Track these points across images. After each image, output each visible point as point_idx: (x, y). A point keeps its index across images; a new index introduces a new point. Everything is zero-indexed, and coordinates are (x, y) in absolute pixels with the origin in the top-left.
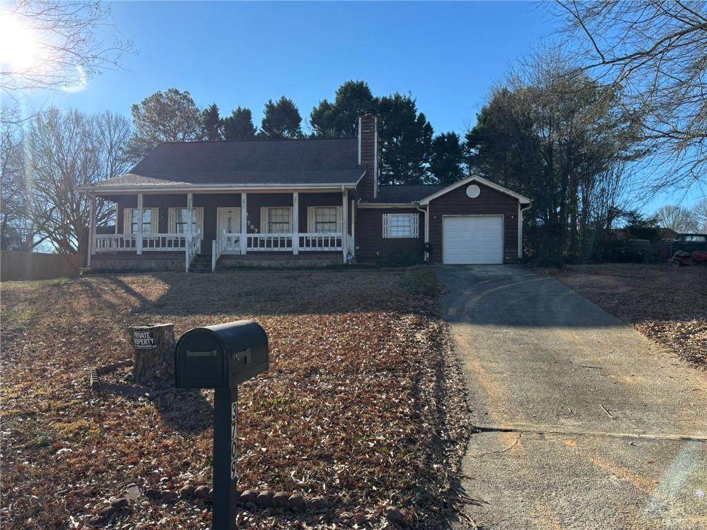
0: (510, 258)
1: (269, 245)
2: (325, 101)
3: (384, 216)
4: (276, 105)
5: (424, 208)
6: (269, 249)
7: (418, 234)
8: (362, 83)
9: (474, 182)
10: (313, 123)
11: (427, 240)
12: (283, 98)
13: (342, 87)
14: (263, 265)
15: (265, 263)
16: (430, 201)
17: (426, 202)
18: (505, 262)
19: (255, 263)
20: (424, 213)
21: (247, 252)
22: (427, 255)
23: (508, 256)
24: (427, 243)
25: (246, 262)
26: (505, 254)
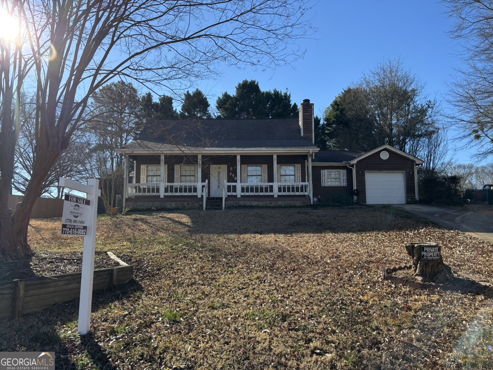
0: (410, 200)
1: (257, 191)
2: (226, 93)
3: (322, 171)
4: (192, 94)
5: (352, 166)
6: (257, 194)
7: (346, 184)
8: (254, 82)
9: (385, 149)
10: (218, 108)
11: (355, 187)
12: (197, 90)
13: (240, 84)
14: (253, 204)
15: (254, 203)
16: (358, 161)
17: (355, 162)
18: (408, 203)
19: (248, 203)
20: (352, 170)
21: (241, 196)
22: (355, 198)
23: (409, 199)
24: (356, 190)
25: (242, 203)
26: (407, 197)
